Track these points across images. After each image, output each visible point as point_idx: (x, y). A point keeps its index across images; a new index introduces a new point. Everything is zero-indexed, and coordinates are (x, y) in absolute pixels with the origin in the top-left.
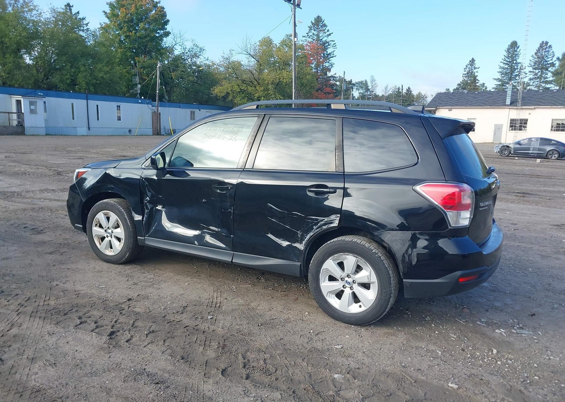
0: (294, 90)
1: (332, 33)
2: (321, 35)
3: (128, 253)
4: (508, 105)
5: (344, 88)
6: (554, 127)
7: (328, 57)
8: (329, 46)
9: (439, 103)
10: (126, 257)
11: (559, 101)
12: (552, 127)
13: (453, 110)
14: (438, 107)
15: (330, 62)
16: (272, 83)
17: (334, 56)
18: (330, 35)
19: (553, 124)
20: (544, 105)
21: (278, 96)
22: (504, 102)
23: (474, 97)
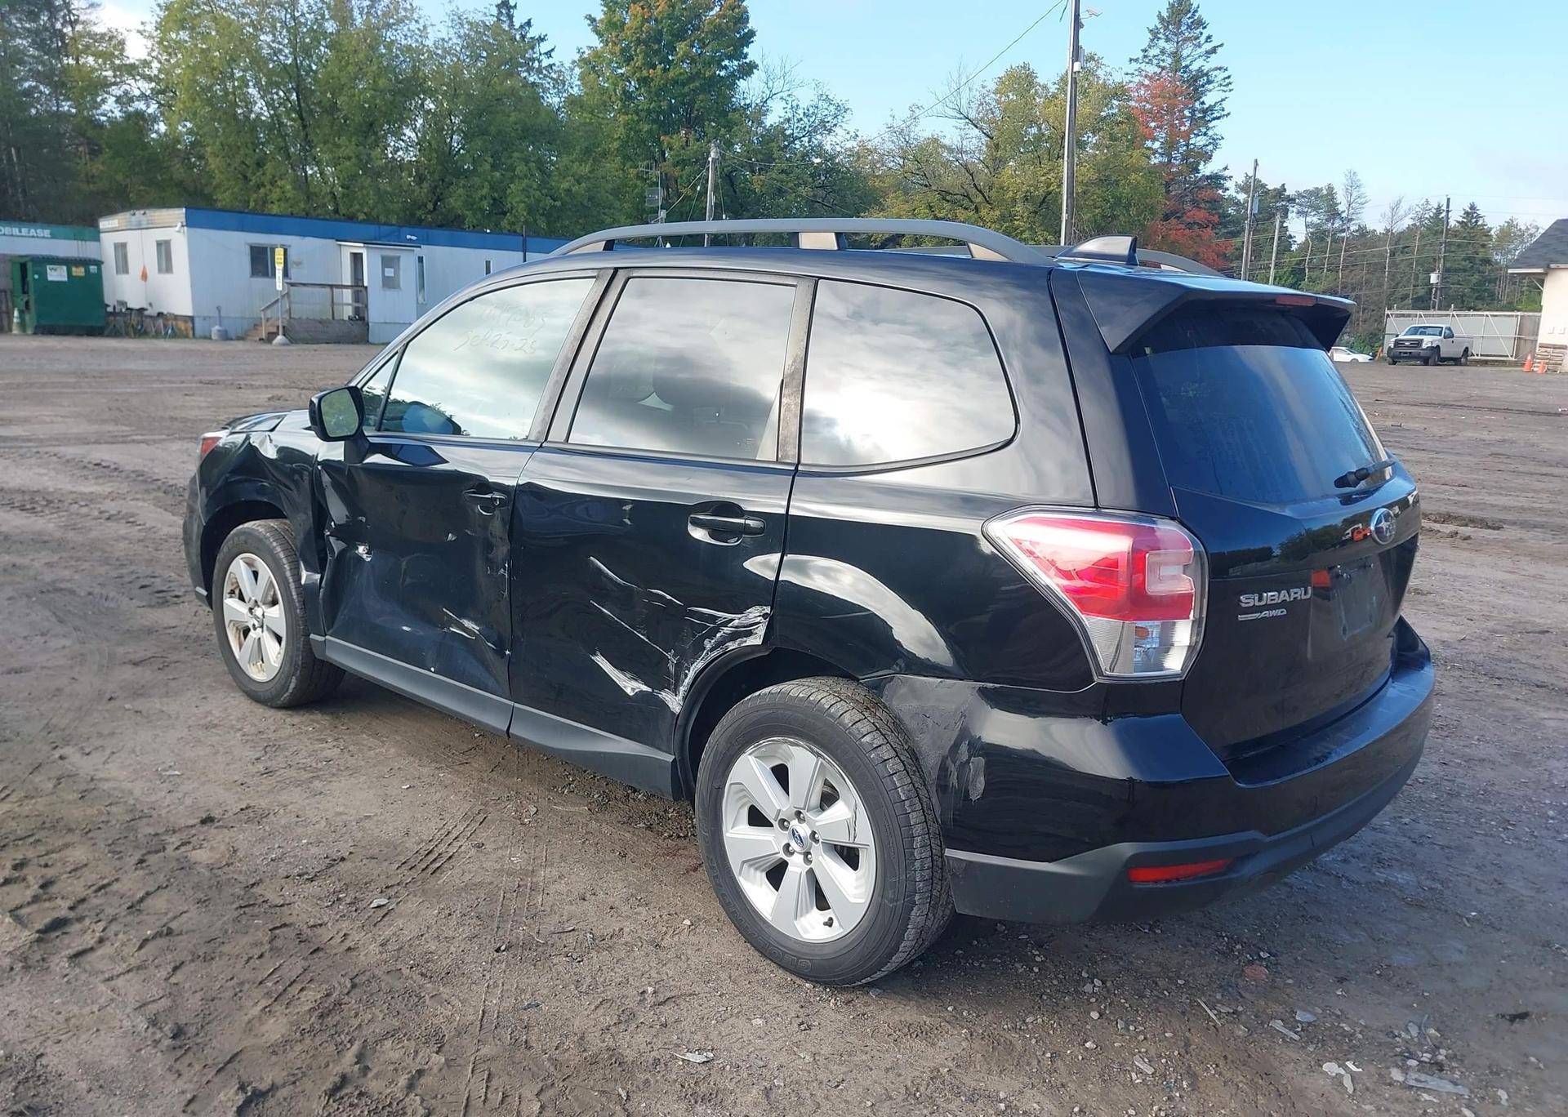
0: (1064, 216)
1: (1221, 45)
2: (1185, 53)
3: (294, 680)
5: (1251, 210)
7: (1204, 118)
8: (1210, 87)
9: (1557, 252)
10: (290, 691)
14: (1552, 266)
15: (1210, 133)
16: (1026, 199)
17: (1223, 113)
18: (1214, 50)
21: (1042, 235)
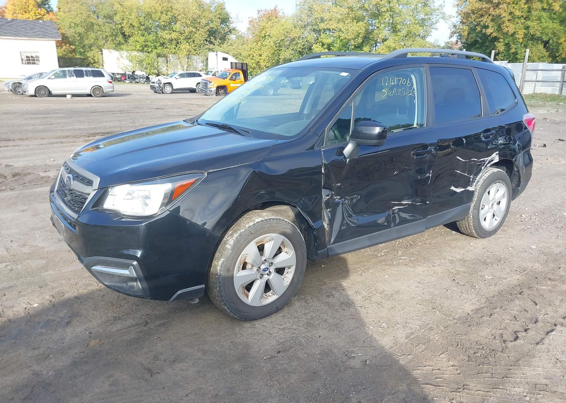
6: (24, 60)
12: (22, 60)
19: (23, 57)
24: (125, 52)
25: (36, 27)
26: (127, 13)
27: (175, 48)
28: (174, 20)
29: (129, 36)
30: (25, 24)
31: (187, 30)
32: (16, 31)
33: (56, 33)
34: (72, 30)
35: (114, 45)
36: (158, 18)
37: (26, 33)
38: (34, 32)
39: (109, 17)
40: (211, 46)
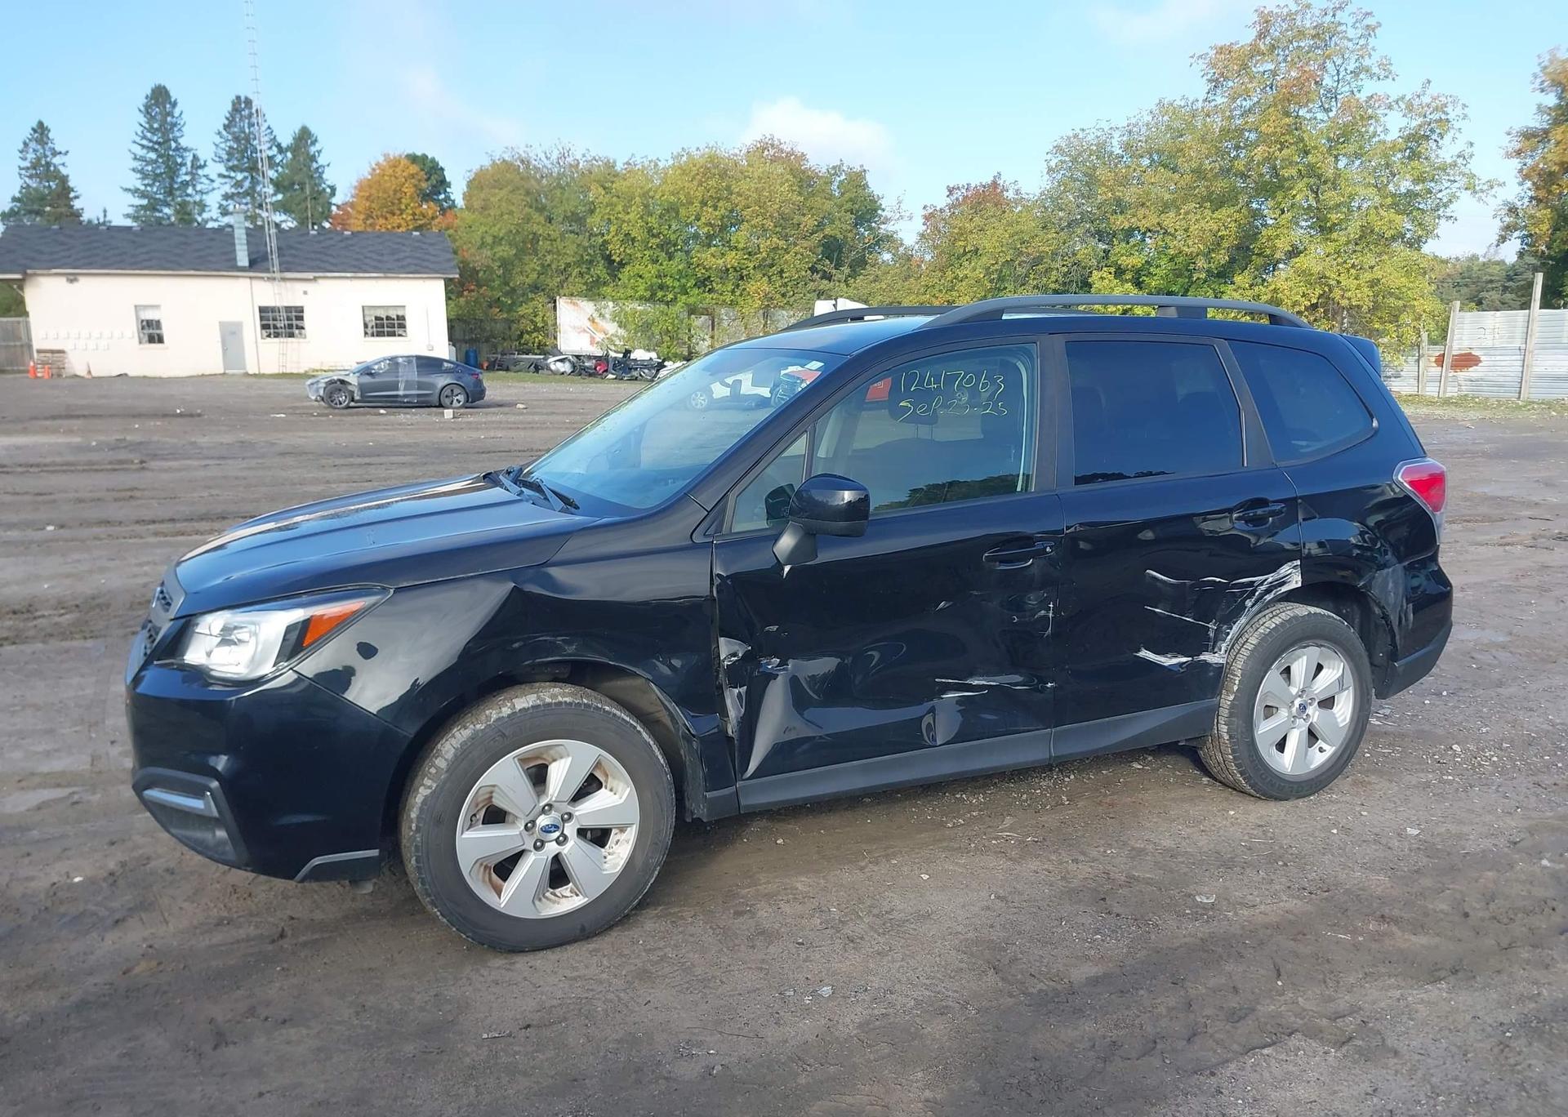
4: (243, 269)
6: (370, 326)
11: (368, 261)
12: (366, 326)
13: (83, 281)
14: (29, 271)
19: (367, 319)
20: (335, 269)
22: (229, 260)
23: (134, 242)
24: (611, 304)
25: (404, 248)
26: (620, 208)
27: (733, 292)
28: (733, 220)
29: (622, 264)
30: (380, 240)
31: (764, 244)
32: (357, 260)
33: (449, 260)
34: (487, 252)
35: (585, 287)
36: (693, 217)
37: (380, 261)
38: (398, 260)
39: (576, 220)
40: (825, 284)
